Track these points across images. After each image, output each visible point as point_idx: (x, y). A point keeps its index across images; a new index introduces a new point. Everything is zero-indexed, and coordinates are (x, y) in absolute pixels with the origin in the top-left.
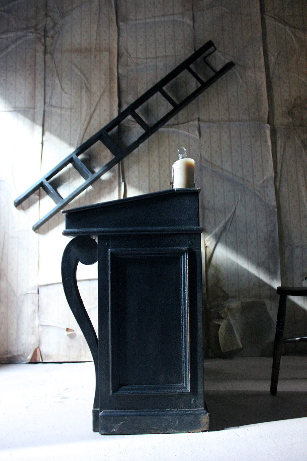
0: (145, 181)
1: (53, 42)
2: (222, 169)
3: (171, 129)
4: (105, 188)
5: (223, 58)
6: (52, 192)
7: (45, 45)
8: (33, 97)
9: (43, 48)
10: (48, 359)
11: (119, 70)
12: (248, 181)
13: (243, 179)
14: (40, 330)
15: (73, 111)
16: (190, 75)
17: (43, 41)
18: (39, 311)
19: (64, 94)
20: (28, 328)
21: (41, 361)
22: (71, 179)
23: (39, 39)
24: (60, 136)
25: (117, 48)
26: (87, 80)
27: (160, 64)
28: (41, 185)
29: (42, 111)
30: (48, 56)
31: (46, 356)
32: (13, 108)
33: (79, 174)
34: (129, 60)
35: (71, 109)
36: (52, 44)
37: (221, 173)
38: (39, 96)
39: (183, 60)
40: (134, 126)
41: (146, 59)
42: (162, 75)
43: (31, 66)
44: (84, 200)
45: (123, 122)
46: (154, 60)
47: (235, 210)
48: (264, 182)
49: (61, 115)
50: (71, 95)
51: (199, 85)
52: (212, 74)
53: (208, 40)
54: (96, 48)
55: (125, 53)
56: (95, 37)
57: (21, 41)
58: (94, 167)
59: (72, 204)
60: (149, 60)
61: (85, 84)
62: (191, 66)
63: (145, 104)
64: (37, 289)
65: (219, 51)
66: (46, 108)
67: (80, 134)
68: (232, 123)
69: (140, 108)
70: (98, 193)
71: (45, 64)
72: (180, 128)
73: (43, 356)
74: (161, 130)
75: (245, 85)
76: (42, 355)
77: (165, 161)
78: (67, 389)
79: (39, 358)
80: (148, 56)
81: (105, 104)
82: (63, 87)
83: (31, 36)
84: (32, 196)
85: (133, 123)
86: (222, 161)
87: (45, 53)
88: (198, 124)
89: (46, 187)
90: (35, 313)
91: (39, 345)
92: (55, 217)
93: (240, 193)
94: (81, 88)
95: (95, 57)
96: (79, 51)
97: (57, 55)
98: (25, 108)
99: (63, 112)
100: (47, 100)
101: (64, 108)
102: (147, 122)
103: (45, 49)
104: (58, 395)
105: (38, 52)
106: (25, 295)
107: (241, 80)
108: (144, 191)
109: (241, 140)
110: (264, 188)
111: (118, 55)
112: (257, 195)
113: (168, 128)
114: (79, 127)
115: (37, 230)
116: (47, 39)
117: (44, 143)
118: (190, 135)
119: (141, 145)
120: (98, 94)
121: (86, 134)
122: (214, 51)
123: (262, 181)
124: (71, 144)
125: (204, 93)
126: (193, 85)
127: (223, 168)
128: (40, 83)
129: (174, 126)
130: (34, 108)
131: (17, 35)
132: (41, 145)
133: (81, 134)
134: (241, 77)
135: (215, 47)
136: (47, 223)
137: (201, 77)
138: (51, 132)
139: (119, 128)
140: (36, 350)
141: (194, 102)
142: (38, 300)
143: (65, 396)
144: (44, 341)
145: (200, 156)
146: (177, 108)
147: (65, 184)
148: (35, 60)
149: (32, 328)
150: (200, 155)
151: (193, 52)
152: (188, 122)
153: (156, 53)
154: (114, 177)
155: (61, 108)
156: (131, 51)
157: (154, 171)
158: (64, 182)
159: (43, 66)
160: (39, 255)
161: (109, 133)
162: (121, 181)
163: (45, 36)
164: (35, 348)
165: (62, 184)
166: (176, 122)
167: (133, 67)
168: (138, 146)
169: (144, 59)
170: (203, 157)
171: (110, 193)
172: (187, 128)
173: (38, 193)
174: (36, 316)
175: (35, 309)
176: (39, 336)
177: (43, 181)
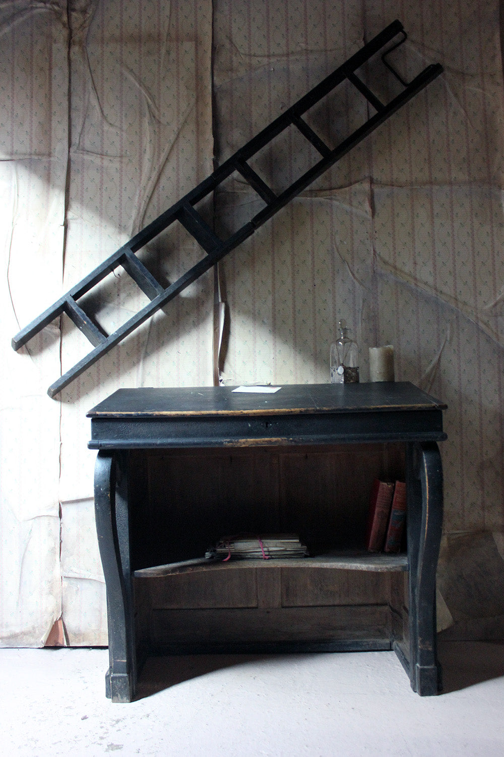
0: (265, 301)
1: (85, 21)
2: (416, 279)
3: (314, 199)
4: (188, 314)
5: (420, 55)
6: (85, 323)
7: (69, 26)
8: (46, 131)
9: (65, 32)
10: (79, 641)
11: (215, 78)
12: (465, 303)
13: (456, 299)
14: (63, 586)
15: (125, 160)
16: (354, 90)
17: (65, 19)
18: (62, 551)
19: (106, 127)
20: (42, 581)
21: (65, 644)
22: (123, 296)
23: (58, 15)
24: (101, 212)
25: (210, 34)
26: (153, 99)
27: (296, 68)
28: (64, 307)
29: (66, 160)
30: (76, 49)
31: (75, 634)
32: (7, 154)
33: (137, 285)
34: (234, 58)
35: (121, 157)
36: (82, 26)
37: (413, 286)
38: (60, 130)
39: (341, 62)
40: (245, 191)
41: (269, 56)
42: (300, 91)
43: (42, 69)
45: (222, 184)
46: (285, 58)
47: (439, 360)
48: (496, 305)
49: (101, 169)
50: (121, 129)
51: (374, 112)
52: (399, 89)
53: (393, 21)
54: (169, 34)
55: (228, 46)
56: (167, 12)
57: (21, 19)
59: (123, 345)
60: (273, 60)
61: (149, 107)
62: (357, 72)
63: (266, 148)
64: (58, 508)
65: (412, 41)
66: (71, 154)
67: (140, 208)
68: (436, 187)
69: (257, 155)
70: (174, 324)
71: (70, 65)
72: (333, 197)
73: (70, 636)
74: (297, 199)
75: (463, 111)
76: (68, 632)
77: (304, 262)
78: (118, 721)
79: (63, 639)
80: (272, 53)
81: (187, 147)
82: (105, 113)
83: (40, 8)
84: (47, 329)
85: (242, 185)
86: (415, 263)
87: (70, 43)
88: (369, 189)
89: (74, 312)
90: (55, 553)
91: (62, 613)
92: (92, 369)
93: (448, 325)
94: (142, 115)
95: (168, 53)
96: (137, 39)
97: (93, 49)
98: (31, 154)
99: (106, 163)
100: (75, 139)
101: (107, 155)
102: (269, 185)
103: (70, 36)
104: (102, 738)
105: (55, 42)
106: (34, 519)
107: (454, 100)
108: (263, 321)
109: (453, 222)
110: (496, 316)
111: (214, 49)
112: (483, 332)
113: (311, 196)
114: (138, 192)
115: (57, 396)
116: (74, 14)
117: (70, 225)
118: (354, 210)
119: (259, 230)
120: (174, 127)
121: (151, 206)
122: (403, 41)
123: (492, 304)
124: (121, 228)
125: (381, 127)
126: (362, 111)
127: (418, 277)
128: (60, 104)
129: (324, 193)
130: (50, 155)
131: (14, 7)
132: (63, 227)
133: (142, 208)
134: (456, 95)
135: (405, 34)
136: (76, 380)
137: (376, 94)
138: (82, 202)
139: (215, 195)
140: (56, 622)
141: (361, 144)
142: (61, 528)
143: (115, 743)
144: (71, 606)
145: (372, 252)
146: (329, 157)
147: (111, 305)
148: (50, 56)
149: (50, 582)
150: (372, 250)
151: (362, 45)
152: (350, 184)
153: (287, 45)
154: (205, 292)
155: (102, 155)
156: (239, 40)
157: (283, 282)
158: (109, 302)
159: (67, 71)
160: (61, 444)
161: (195, 207)
162: (220, 301)
163: (70, 9)
164: (55, 620)
165: (104, 306)
166: (326, 185)
167: (242, 72)
168: (253, 232)
169: (264, 56)
170: (379, 255)
171: (199, 324)
172: (348, 197)
173: (59, 324)
174: (55, 560)
175: (53, 546)
176: (62, 598)
177: (68, 301)
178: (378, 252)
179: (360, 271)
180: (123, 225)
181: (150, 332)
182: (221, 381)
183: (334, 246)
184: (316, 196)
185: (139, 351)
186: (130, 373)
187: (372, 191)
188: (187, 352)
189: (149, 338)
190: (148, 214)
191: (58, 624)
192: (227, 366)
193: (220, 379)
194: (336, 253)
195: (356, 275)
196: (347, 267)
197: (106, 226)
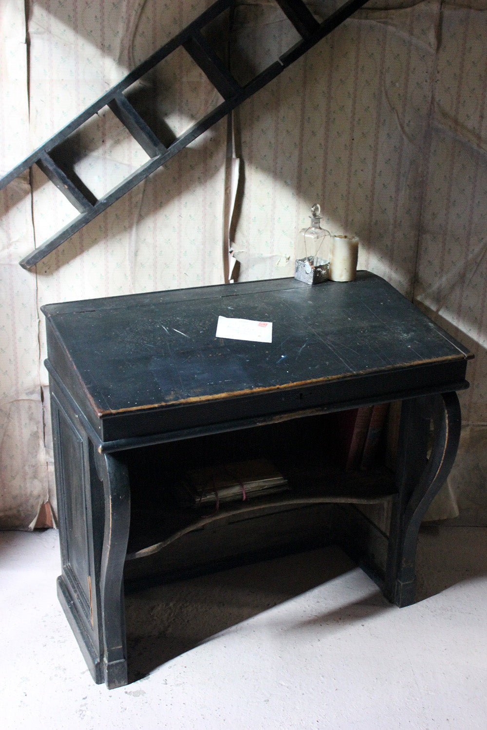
0: (290, 157)
2: (479, 138)
3: (363, 21)
4: (192, 167)
6: (66, 186)
14: (49, 470)
18: (46, 434)
20: (25, 466)
21: (55, 527)
22: (109, 143)
24: (75, 22)
37: (475, 147)
44: (141, 195)
58: (166, 115)
64: (40, 391)
67: (129, 21)
70: (174, 181)
72: (390, 21)
77: (342, 108)
79: (51, 521)
84: (14, 184)
86: (482, 117)
88: (438, 11)
90: (38, 437)
91: (50, 497)
106: (12, 402)
108: (285, 182)
113: (360, 18)
115: (32, 268)
117: (34, 41)
118: (414, 40)
121: (144, 18)
124: (104, 48)
127: (482, 135)
129: (377, 14)
132: (25, 45)
133: (132, 19)
138: (48, 7)
139: (231, 11)
140: (43, 506)
142: (44, 412)
145: (429, 99)
147: (95, 154)
149: (34, 466)
150: (430, 96)
152: (414, 3)
154: (215, 142)
157: (314, 133)
158: (92, 150)
160: (39, 321)
162: (234, 156)
164: (41, 504)
165: (85, 155)
170: (438, 104)
171: (206, 181)
172: (408, 22)
173: (28, 178)
174: (39, 444)
175: (35, 429)
176: (48, 482)
177: (43, 159)
178: (437, 100)
179: (412, 123)
180: (106, 44)
181: (144, 190)
182: (231, 252)
183: (383, 88)
184: (366, 18)
185: (131, 213)
186: (120, 239)
187: (441, 13)
188: (190, 216)
189: (143, 198)
190: (140, 30)
191: (45, 507)
192: (239, 236)
193: (230, 250)
194: (384, 98)
195: (407, 129)
196: (396, 117)
197: (83, 45)
